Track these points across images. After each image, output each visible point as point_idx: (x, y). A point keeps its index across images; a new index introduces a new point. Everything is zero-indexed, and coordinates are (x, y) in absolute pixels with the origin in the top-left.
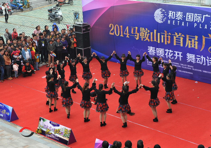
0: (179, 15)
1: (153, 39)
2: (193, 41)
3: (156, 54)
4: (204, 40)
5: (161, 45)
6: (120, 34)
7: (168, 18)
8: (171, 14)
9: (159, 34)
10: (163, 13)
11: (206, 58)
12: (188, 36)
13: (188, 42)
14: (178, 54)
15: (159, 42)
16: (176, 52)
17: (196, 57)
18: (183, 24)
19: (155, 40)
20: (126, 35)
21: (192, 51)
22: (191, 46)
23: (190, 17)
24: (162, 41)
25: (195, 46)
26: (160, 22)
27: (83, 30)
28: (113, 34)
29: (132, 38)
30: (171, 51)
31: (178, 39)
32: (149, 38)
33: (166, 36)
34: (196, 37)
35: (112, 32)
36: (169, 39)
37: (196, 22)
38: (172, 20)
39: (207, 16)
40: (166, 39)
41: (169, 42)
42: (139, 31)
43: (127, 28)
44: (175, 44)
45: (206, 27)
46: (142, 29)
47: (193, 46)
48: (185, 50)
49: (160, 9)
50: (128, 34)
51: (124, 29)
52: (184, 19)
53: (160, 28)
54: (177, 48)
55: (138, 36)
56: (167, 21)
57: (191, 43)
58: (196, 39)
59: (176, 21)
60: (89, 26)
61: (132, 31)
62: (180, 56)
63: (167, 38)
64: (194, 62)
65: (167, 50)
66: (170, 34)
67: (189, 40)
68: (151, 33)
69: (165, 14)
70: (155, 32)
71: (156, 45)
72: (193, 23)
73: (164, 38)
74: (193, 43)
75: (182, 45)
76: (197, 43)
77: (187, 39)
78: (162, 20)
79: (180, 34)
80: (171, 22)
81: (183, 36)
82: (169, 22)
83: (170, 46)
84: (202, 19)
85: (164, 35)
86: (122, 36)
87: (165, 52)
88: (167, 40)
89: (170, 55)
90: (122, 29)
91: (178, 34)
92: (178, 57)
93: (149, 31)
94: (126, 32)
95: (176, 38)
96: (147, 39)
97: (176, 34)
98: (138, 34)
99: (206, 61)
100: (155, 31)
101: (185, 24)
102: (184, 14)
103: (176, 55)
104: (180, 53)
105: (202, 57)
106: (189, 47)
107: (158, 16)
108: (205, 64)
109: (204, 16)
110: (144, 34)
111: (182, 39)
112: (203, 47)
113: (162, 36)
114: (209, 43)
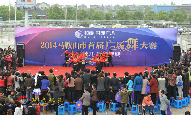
0: (91, 33)
2: (101, 45)
4: (107, 44)
6: (50, 47)
7: (84, 35)
8: (86, 33)
9: (78, 44)
10: (81, 32)
12: (97, 43)
13: (97, 46)
14: (91, 53)
15: (78, 48)
16: (90, 52)
18: (94, 37)
19: (76, 48)
20: (55, 47)
21: (100, 50)
22: (100, 47)
23: (98, 33)
24: (81, 47)
25: (102, 47)
26: (79, 37)
28: (44, 48)
29: (59, 48)
30: (86, 52)
31: (92, 45)
32: (72, 47)
33: (83, 44)
34: (103, 43)
35: (43, 47)
36: (86, 46)
37: (102, 35)
38: (87, 36)
39: (108, 31)
40: (83, 46)
41: (85, 47)
42: (64, 44)
43: (56, 43)
44: (89, 48)
45: (108, 37)
46: (67, 43)
47: (101, 48)
48: (96, 50)
49: (78, 31)
51: (53, 44)
52: (94, 34)
53: (79, 41)
54: (91, 50)
55: (64, 47)
56: (83, 36)
57: (100, 46)
59: (90, 36)
61: (59, 44)
66: (86, 43)
67: (98, 44)
68: (73, 44)
71: (76, 50)
72: (100, 36)
75: (94, 48)
76: (103, 46)
77: (97, 44)
78: (81, 36)
79: (92, 42)
81: (94, 43)
82: (85, 37)
83: (86, 49)
85: (82, 44)
90: (51, 44)
91: (91, 43)
92: (91, 55)
93: (71, 43)
94: (55, 46)
95: (90, 45)
96: (70, 47)
97: (90, 42)
98: (64, 46)
100: (76, 43)
102: (95, 32)
103: (90, 54)
104: (92, 52)
106: (99, 48)
107: (77, 34)
109: (106, 32)
110: (68, 45)
111: (94, 45)
112: (107, 47)
114: (110, 45)
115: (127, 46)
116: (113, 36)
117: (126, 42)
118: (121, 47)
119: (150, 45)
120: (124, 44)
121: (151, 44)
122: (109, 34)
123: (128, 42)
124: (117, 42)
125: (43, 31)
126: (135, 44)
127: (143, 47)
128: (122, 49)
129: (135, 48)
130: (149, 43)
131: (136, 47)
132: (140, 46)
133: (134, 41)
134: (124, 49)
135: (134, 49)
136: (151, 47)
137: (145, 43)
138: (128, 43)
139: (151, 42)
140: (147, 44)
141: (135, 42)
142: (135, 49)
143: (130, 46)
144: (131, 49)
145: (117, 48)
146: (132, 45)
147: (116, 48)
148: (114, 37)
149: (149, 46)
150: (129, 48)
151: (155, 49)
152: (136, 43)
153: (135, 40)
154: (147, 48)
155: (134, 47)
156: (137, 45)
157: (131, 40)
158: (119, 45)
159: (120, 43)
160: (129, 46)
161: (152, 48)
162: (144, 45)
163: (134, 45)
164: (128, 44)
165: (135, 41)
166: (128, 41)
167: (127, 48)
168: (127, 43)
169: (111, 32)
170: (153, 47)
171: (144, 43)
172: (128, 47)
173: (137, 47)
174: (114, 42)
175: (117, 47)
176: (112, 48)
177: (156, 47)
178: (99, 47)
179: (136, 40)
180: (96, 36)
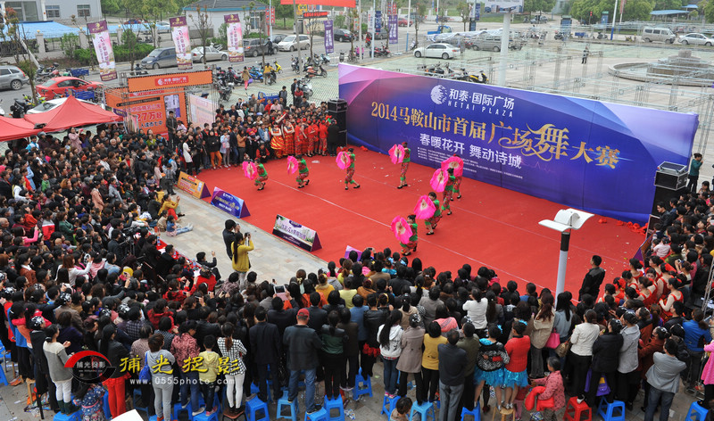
0: (464, 95)
1: (428, 125)
2: (479, 129)
3: (430, 144)
4: (493, 129)
5: (438, 133)
6: (385, 116)
7: (448, 99)
8: (453, 93)
9: (435, 118)
10: (443, 91)
11: (495, 153)
12: (473, 123)
13: (473, 130)
14: (459, 145)
15: (435, 128)
16: (457, 143)
17: (482, 150)
18: (468, 107)
19: (430, 126)
20: (393, 118)
21: (478, 142)
22: (477, 135)
23: (478, 98)
24: (440, 128)
25: (481, 136)
26: (438, 102)
27: (338, 108)
28: (376, 115)
29: (401, 122)
30: (450, 141)
31: (460, 126)
32: (423, 122)
33: (444, 121)
34: (484, 125)
35: (375, 112)
36: (449, 126)
37: (485, 105)
38: (453, 101)
39: (500, 97)
40: (444, 126)
41: (448, 129)
42: (410, 113)
43: (395, 108)
44: (455, 132)
45: (497, 112)
46: (414, 111)
47: (479, 137)
48: (469, 141)
49: (439, 86)
50: (395, 117)
51: (391, 109)
52: (469, 100)
53: (438, 110)
54: (459, 138)
55: (408, 119)
56: (447, 102)
58: (484, 127)
59: (459, 102)
60: (346, 104)
61: (401, 113)
62: (462, 148)
63: (446, 124)
64: (479, 157)
65: (445, 140)
66: (450, 119)
67: (475, 127)
68: (426, 117)
69: (445, 94)
70: (431, 116)
71: (431, 132)
72: (481, 106)
73: (442, 124)
74: (478, 132)
75: (464, 134)
76: (484, 132)
77: (472, 127)
78: (441, 101)
79: (463, 120)
80: (453, 103)
81: (467, 122)
82: (450, 103)
83: (449, 135)
84: (493, 101)
85: (442, 120)
86: (387, 118)
87: (443, 142)
88: (446, 127)
89: (449, 147)
90: (388, 110)
91: (460, 119)
92: (459, 150)
93: (423, 114)
94: (393, 114)
95: (458, 125)
96: (420, 123)
97: (458, 119)
98: (409, 117)
99: (495, 157)
100: (431, 114)
101: (471, 107)
102: (471, 94)
103: (457, 147)
104: (462, 144)
105: (490, 151)
106: (474, 137)
107: (436, 95)
108: (493, 160)
109: (496, 98)
110: (416, 117)
111: (465, 126)
112: (492, 138)
113: (440, 121)
114: (500, 133)
115: (539, 144)
116: (508, 111)
117: (537, 132)
118: (525, 145)
119: (598, 152)
120: (531, 136)
121: (604, 151)
122: (500, 103)
123: (543, 134)
124: (517, 130)
125: (377, 78)
126: (559, 143)
127: (579, 155)
128: (527, 150)
129: (558, 153)
130: (598, 149)
131: (562, 151)
132: (572, 150)
133: (558, 133)
134: (531, 151)
135: (554, 155)
136: (601, 161)
137: (586, 147)
138: (543, 137)
139: (603, 145)
140: (590, 150)
141: (560, 137)
142: (557, 158)
143: (547, 146)
144: (547, 154)
145: (515, 145)
146: (550, 143)
147: (511, 145)
148: (511, 115)
149: (597, 156)
150: (543, 151)
151: (613, 167)
152: (563, 140)
153: (561, 132)
154: (589, 160)
155: (555, 151)
156: (564, 147)
157: (550, 130)
158: (519, 139)
159: (522, 134)
160: (543, 146)
161: (604, 164)
162: (582, 150)
163: (556, 145)
164: (542, 140)
165: (561, 135)
166: (541, 132)
167: (537, 149)
168: (539, 136)
169: (506, 100)
170: (606, 161)
171: (583, 144)
172: (540, 148)
173: (564, 154)
174: (510, 128)
175: (514, 143)
176: (504, 142)
177: (616, 162)
178: (475, 133)
179: (564, 133)
180: (471, 105)
